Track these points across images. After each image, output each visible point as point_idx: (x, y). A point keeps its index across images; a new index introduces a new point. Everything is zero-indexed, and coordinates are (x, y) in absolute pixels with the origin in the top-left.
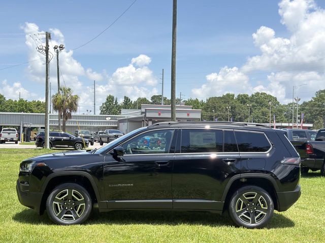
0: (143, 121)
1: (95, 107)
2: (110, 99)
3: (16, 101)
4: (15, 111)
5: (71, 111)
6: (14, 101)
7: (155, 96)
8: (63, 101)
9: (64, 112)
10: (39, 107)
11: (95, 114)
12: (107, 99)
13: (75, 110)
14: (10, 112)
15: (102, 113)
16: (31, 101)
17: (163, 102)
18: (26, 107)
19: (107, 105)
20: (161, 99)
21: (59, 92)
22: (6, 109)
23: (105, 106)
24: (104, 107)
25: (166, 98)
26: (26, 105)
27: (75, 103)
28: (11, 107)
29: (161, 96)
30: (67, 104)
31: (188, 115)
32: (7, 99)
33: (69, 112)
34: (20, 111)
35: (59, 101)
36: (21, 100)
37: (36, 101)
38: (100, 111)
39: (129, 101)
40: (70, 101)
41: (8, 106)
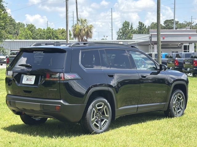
0: (150, 44)
1: (112, 32)
2: (126, 25)
3: (44, 29)
4: (43, 39)
5: (87, 38)
6: (42, 29)
7: (167, 20)
8: (80, 30)
9: (82, 39)
10: (64, 34)
11: (112, 39)
12: (123, 25)
13: (91, 37)
14: (40, 39)
15: (119, 37)
16: (57, 29)
17: (174, 26)
18: (53, 34)
19: (123, 31)
20: (173, 23)
21: (78, 23)
22: (36, 37)
23: (121, 31)
24: (121, 33)
25: (178, 22)
26: (53, 32)
27: (90, 31)
28: (41, 34)
29: (173, 20)
30: (84, 32)
31: (190, 38)
32: (37, 28)
33: (86, 39)
34: (48, 38)
35: (77, 30)
36: (49, 29)
37: (61, 29)
38: (117, 36)
39: (143, 26)
40: (86, 30)
41: (38, 34)
